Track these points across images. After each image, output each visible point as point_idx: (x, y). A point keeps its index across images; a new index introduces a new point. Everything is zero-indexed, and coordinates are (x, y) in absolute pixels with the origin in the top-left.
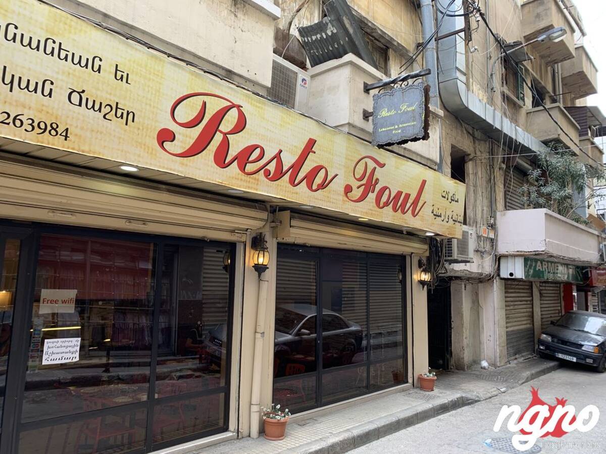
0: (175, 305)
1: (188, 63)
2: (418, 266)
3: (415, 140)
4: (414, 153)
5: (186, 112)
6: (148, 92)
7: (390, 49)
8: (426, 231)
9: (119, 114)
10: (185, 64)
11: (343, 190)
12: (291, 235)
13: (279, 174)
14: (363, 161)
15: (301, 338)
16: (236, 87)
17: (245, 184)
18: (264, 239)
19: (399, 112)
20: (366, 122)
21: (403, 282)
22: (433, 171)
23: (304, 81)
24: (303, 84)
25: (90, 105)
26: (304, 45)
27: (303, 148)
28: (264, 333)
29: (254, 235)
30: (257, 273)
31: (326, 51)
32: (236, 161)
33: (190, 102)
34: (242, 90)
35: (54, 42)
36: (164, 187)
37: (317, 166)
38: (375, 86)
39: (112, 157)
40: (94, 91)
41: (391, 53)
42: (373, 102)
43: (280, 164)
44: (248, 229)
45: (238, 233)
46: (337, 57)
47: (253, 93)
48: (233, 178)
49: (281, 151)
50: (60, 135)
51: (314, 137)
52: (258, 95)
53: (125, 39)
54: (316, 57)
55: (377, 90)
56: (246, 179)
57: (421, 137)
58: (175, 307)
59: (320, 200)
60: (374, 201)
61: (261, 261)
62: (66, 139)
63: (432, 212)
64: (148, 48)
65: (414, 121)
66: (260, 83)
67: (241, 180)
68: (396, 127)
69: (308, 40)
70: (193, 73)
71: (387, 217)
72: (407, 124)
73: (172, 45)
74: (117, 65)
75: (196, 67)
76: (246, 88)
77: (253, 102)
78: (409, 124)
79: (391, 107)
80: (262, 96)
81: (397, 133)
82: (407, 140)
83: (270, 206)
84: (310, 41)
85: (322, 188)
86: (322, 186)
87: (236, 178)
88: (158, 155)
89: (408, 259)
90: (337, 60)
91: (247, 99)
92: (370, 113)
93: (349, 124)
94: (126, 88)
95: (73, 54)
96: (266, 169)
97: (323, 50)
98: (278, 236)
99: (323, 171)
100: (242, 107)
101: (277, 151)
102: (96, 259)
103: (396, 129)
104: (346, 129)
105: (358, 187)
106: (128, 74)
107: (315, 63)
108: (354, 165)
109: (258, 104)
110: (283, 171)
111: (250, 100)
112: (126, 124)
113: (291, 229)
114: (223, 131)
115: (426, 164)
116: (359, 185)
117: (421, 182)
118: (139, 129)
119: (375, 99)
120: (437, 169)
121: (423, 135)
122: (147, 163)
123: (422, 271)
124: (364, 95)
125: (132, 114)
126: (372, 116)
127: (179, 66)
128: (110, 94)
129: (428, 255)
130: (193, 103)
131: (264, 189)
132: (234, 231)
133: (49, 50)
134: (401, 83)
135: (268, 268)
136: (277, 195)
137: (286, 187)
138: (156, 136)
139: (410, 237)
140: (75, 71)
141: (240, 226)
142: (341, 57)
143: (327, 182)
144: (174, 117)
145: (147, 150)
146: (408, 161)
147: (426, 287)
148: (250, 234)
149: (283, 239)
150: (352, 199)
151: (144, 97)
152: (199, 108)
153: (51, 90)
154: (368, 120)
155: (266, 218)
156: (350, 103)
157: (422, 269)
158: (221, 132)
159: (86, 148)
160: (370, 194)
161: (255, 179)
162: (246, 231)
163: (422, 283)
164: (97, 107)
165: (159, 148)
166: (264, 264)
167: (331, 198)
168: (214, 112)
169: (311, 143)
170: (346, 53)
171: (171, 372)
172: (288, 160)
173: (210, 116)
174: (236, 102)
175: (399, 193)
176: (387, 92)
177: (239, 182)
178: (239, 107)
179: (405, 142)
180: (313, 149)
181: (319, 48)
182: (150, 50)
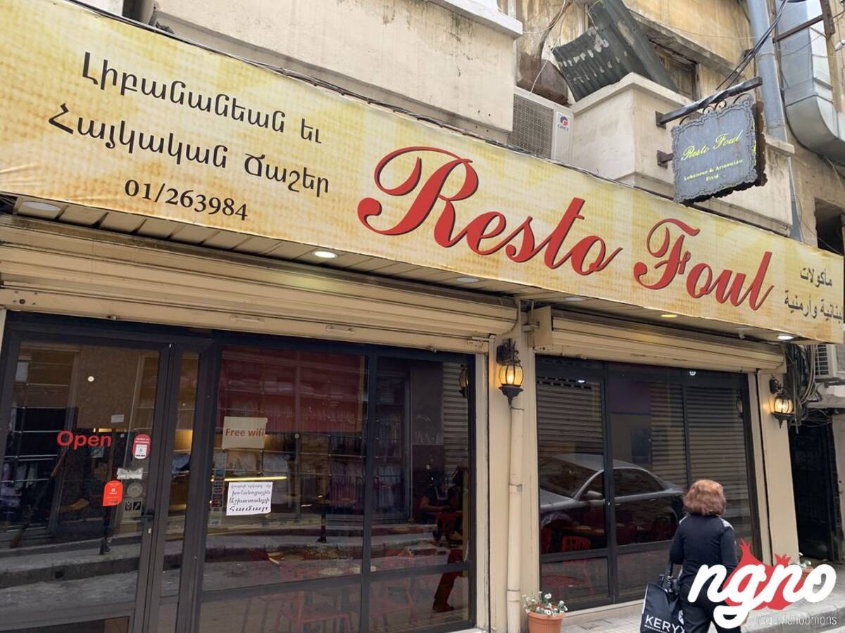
0: (409, 452)
1: (397, 109)
2: (769, 389)
3: (743, 187)
4: (748, 211)
5: (395, 175)
6: (345, 150)
7: (700, 65)
8: (778, 333)
9: (308, 183)
10: (392, 111)
11: (633, 270)
12: (555, 343)
13: (529, 251)
14: (663, 227)
15: (589, 503)
16: (463, 136)
17: (479, 268)
18: (513, 348)
19: (714, 148)
20: (662, 169)
21: (746, 416)
22: (783, 237)
23: (564, 120)
24: (562, 124)
25: (272, 173)
26: (563, 73)
27: (564, 212)
28: (521, 485)
29: (500, 343)
30: (506, 398)
31: (595, 75)
32: (465, 237)
33: (400, 160)
34: (471, 138)
35: (227, 99)
36: (372, 278)
37: (588, 238)
38: (675, 115)
39: (301, 239)
40: (276, 155)
41: (701, 70)
42: (672, 139)
43: (529, 237)
44: (490, 334)
45: (476, 340)
46: (611, 82)
47: (488, 141)
48: (462, 260)
49: (530, 219)
50: (236, 213)
51: (580, 197)
52: (494, 143)
53: (312, 86)
54: (581, 87)
55: (678, 120)
56: (480, 261)
57: (752, 181)
58: (408, 455)
59: (596, 287)
60: (685, 287)
61: (510, 380)
62: (243, 219)
63: (786, 302)
64: (343, 95)
65: (739, 159)
66: (496, 126)
67: (474, 262)
68: (711, 171)
69: (568, 63)
70: (402, 122)
71: (709, 310)
72: (728, 165)
73: (374, 87)
74: (303, 120)
75: (406, 113)
76: (476, 135)
77: (487, 154)
78: (731, 164)
79: (701, 142)
80: (499, 145)
81: (712, 179)
82: (730, 188)
83: (522, 301)
84: (571, 65)
85: (597, 269)
86: (598, 266)
87: (466, 260)
88: (360, 234)
89: (751, 380)
90: (613, 85)
91: (479, 150)
92: (670, 155)
93: (636, 174)
94: (316, 148)
95: (250, 111)
96: (509, 246)
97: (590, 74)
98: (536, 344)
99: (598, 245)
100: (471, 162)
101: (524, 220)
102: (308, 391)
103: (711, 174)
104: (632, 182)
105: (657, 267)
106: (317, 131)
107: (580, 95)
108: (647, 234)
109: (494, 156)
110: (535, 247)
111: (483, 152)
112: (318, 195)
113: (553, 332)
114: (447, 197)
115: (769, 228)
116: (657, 263)
117: (763, 256)
118: (334, 200)
119: (675, 134)
120: (789, 235)
121: (754, 179)
122: (345, 245)
123: (777, 398)
124: (658, 131)
125: (324, 181)
126: (671, 159)
127: (385, 115)
128: (296, 158)
129: (786, 372)
130: (405, 162)
131: (507, 273)
132: (471, 337)
133: (221, 110)
134: (714, 105)
135: (522, 390)
136: (527, 281)
137: (540, 270)
138: (356, 210)
139: (751, 343)
140: (252, 131)
141: (478, 330)
142: (618, 80)
143: (604, 261)
144: (379, 183)
145: (345, 228)
146: (737, 224)
147: (785, 422)
148: (494, 342)
149: (544, 348)
150: (647, 284)
151: (338, 158)
152: (412, 168)
153: (224, 158)
154: (666, 167)
155: (515, 318)
156: (635, 143)
157: (776, 395)
158: (443, 198)
159: (269, 229)
160: (678, 277)
161: (494, 260)
162: (489, 337)
163: (779, 416)
164: (280, 176)
165: (361, 225)
166: (515, 383)
167: (612, 284)
168: (433, 172)
169: (577, 205)
170: (625, 73)
171: (405, 545)
172: (542, 231)
173: (428, 178)
174: (463, 155)
175: (727, 274)
176: (692, 121)
177: (471, 266)
178: (467, 162)
179: (727, 192)
180: (580, 214)
181: (585, 73)
182: (346, 97)
